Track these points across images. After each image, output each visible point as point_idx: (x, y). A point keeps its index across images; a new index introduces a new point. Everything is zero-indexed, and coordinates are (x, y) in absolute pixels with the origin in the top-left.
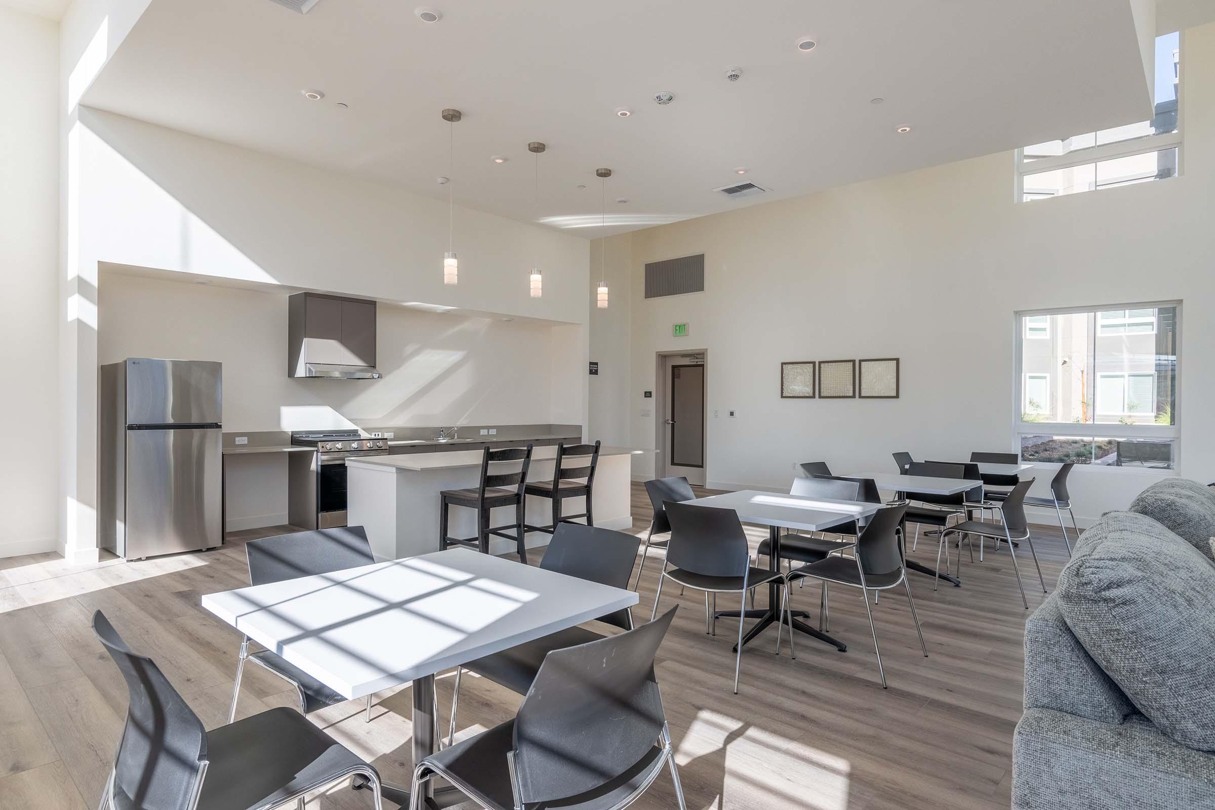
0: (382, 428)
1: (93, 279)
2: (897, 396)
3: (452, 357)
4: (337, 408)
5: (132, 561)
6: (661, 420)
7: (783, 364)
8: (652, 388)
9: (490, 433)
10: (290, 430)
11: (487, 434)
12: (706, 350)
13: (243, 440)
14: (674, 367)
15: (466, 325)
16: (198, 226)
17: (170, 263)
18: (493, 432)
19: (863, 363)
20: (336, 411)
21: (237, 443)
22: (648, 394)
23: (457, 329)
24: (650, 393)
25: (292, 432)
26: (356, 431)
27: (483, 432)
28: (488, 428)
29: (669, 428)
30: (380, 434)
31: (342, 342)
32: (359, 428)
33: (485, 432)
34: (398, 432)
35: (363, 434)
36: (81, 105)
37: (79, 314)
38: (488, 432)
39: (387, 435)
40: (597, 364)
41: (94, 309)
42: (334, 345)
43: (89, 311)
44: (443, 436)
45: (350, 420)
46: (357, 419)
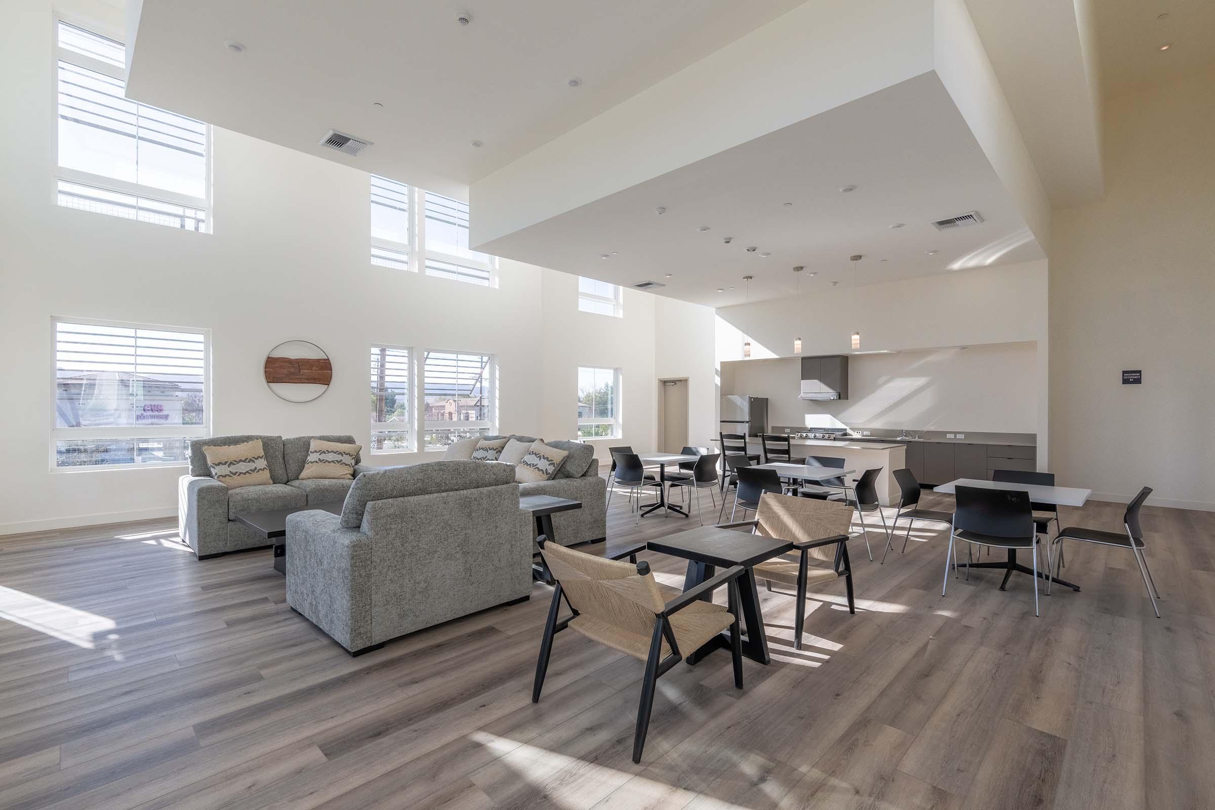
0: (862, 428)
3: (920, 381)
4: (835, 415)
9: (957, 438)
10: (810, 427)
15: (932, 358)
18: (961, 436)
20: (834, 418)
23: (922, 362)
26: (846, 430)
27: (949, 436)
28: (955, 433)
30: (861, 432)
31: (820, 380)
32: (848, 428)
33: (952, 436)
34: (873, 432)
35: (849, 431)
36: (716, 308)
37: (716, 382)
38: (955, 436)
39: (865, 433)
40: (1140, 372)
41: (719, 379)
42: (816, 382)
43: (718, 380)
44: (906, 436)
45: (842, 423)
46: (846, 423)
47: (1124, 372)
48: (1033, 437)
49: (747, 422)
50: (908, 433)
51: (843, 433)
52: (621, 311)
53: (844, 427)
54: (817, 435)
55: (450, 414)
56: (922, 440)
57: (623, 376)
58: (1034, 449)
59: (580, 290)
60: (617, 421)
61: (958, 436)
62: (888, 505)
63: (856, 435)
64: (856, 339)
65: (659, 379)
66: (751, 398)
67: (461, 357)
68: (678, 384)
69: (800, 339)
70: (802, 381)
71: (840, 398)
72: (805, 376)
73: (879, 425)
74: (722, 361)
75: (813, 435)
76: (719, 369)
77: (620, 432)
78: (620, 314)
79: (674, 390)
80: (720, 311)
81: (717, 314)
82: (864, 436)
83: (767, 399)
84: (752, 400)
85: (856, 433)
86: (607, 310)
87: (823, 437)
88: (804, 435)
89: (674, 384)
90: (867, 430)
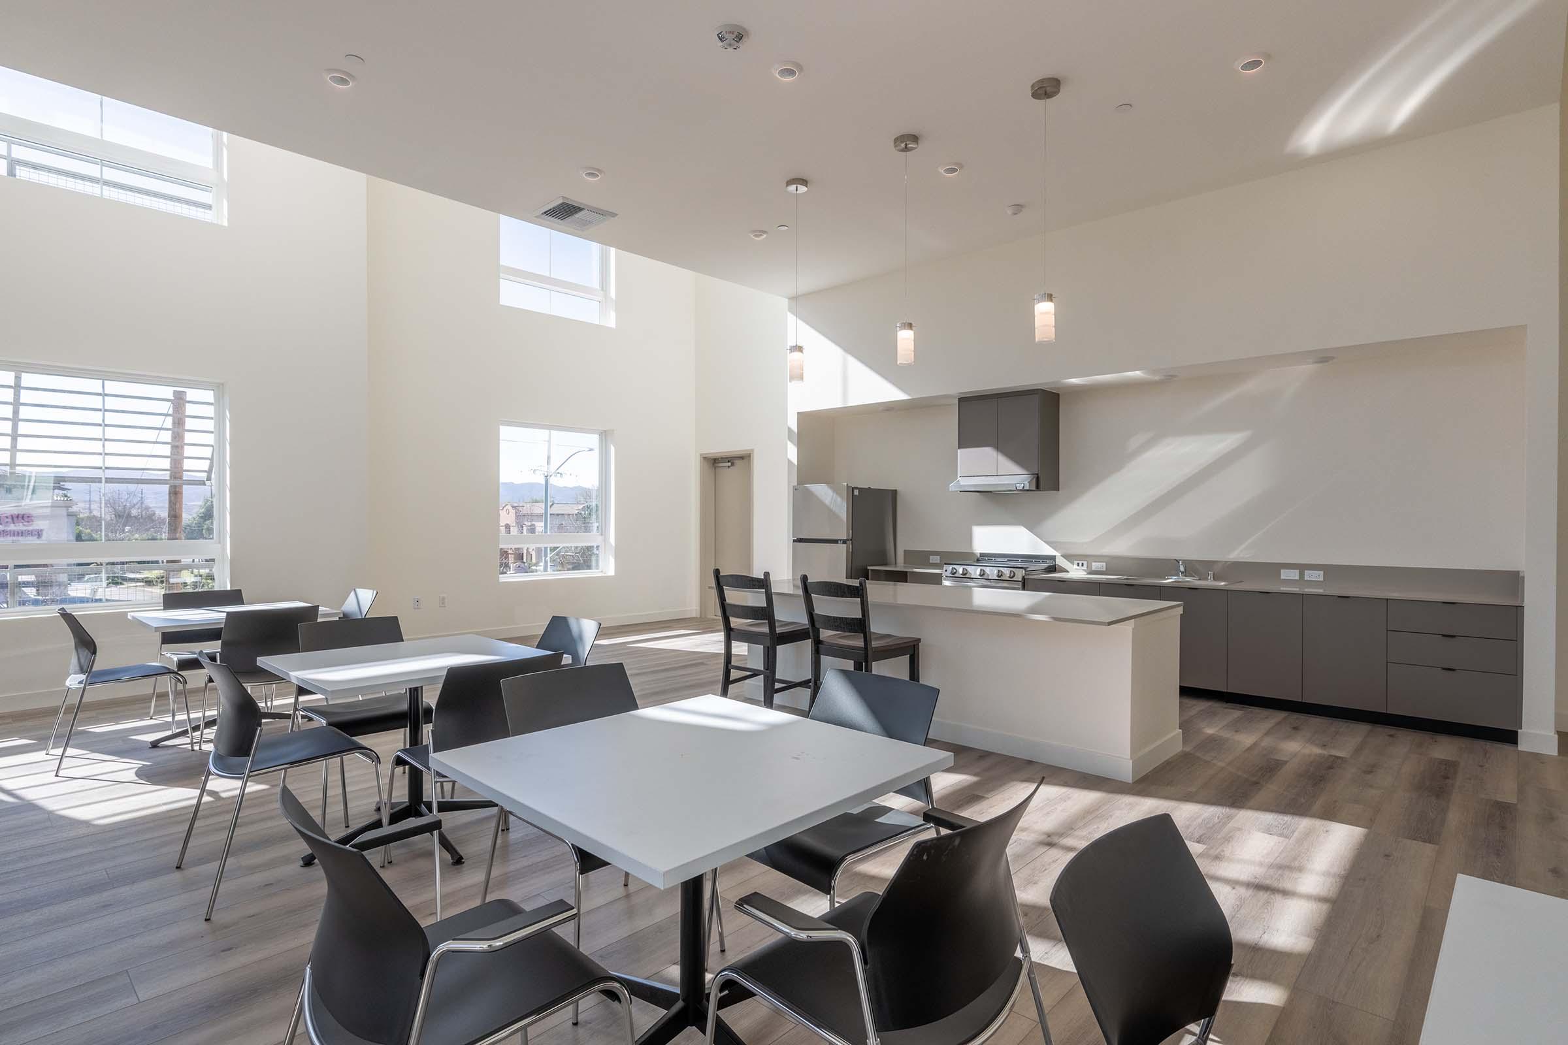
0: (1090, 558)
4: (1032, 526)
9: (1306, 578)
11: (1297, 578)
13: (937, 559)
18: (1318, 576)
20: (1031, 532)
21: (931, 561)
25: (981, 555)
26: (1053, 558)
27: (1286, 574)
28: (1302, 568)
30: (1085, 563)
31: (998, 448)
32: (1057, 554)
33: (1294, 575)
34: (1114, 563)
35: (1061, 562)
36: (789, 299)
37: (789, 457)
38: (1302, 575)
39: (1096, 566)
41: (795, 449)
42: (989, 452)
43: (792, 453)
44: (1185, 573)
45: (1044, 542)
46: (1055, 542)
48: (1513, 581)
49: (844, 542)
50: (1192, 568)
51: (1046, 565)
52: (613, 315)
53: (1048, 551)
54: (987, 570)
55: (508, 527)
56: (1223, 583)
57: (615, 448)
58: (1515, 614)
59: (504, 261)
60: (606, 540)
61: (1310, 575)
62: (1130, 780)
63: (1076, 572)
65: (701, 455)
66: (853, 489)
67: (112, 387)
68: (737, 462)
69: (910, 326)
70: (959, 451)
71: (1038, 487)
72: (965, 441)
73: (1124, 547)
74: (799, 411)
75: (978, 572)
76: (795, 428)
77: (612, 561)
78: (611, 321)
79: (729, 475)
80: (798, 302)
81: (790, 311)
82: (1090, 573)
83: (895, 492)
84: (856, 492)
85: (1075, 566)
86: (584, 311)
87: (1000, 574)
88: (960, 570)
89: (729, 464)
90: (1098, 558)
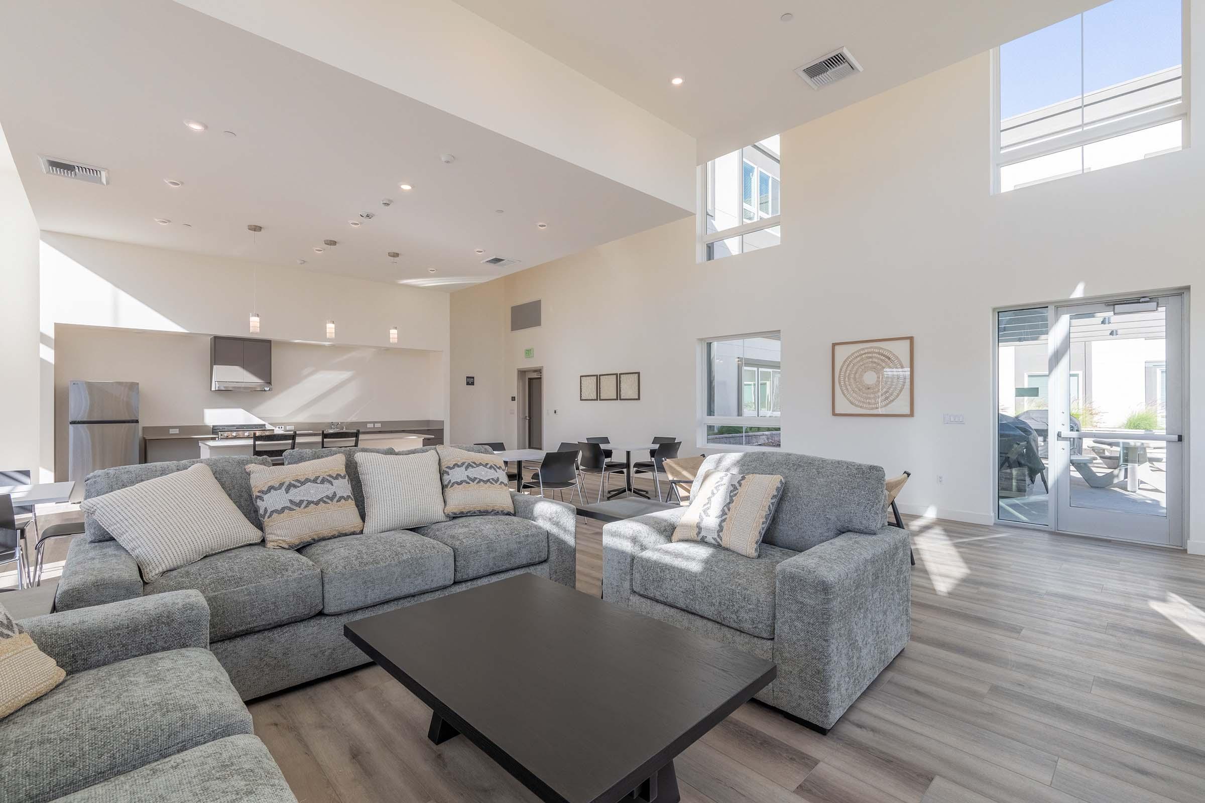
0: (285, 423)
1: (51, 333)
2: (639, 399)
3: (345, 375)
5: (74, 503)
6: (521, 417)
7: (581, 376)
8: (515, 395)
9: (376, 426)
10: (212, 425)
11: (373, 426)
12: (543, 367)
13: (177, 431)
14: (530, 379)
15: (354, 354)
16: (125, 298)
17: (104, 321)
19: (622, 376)
20: (249, 412)
21: (170, 433)
22: (513, 399)
23: (347, 356)
24: (514, 397)
25: (213, 426)
26: (264, 425)
28: (374, 423)
29: (527, 422)
30: (283, 427)
31: (243, 367)
32: (266, 423)
34: (298, 425)
35: (269, 427)
36: (42, 230)
37: (41, 356)
38: (374, 425)
39: (288, 428)
40: (473, 378)
42: (237, 369)
43: (48, 354)
45: (259, 418)
46: (264, 418)
47: (467, 377)
53: (261, 422)
63: (278, 431)
64: (394, 333)
70: (214, 366)
73: (303, 418)
74: (57, 322)
81: (43, 240)
82: (287, 431)
85: (277, 429)
90: (289, 424)
